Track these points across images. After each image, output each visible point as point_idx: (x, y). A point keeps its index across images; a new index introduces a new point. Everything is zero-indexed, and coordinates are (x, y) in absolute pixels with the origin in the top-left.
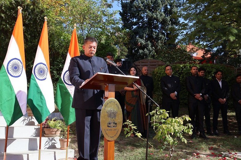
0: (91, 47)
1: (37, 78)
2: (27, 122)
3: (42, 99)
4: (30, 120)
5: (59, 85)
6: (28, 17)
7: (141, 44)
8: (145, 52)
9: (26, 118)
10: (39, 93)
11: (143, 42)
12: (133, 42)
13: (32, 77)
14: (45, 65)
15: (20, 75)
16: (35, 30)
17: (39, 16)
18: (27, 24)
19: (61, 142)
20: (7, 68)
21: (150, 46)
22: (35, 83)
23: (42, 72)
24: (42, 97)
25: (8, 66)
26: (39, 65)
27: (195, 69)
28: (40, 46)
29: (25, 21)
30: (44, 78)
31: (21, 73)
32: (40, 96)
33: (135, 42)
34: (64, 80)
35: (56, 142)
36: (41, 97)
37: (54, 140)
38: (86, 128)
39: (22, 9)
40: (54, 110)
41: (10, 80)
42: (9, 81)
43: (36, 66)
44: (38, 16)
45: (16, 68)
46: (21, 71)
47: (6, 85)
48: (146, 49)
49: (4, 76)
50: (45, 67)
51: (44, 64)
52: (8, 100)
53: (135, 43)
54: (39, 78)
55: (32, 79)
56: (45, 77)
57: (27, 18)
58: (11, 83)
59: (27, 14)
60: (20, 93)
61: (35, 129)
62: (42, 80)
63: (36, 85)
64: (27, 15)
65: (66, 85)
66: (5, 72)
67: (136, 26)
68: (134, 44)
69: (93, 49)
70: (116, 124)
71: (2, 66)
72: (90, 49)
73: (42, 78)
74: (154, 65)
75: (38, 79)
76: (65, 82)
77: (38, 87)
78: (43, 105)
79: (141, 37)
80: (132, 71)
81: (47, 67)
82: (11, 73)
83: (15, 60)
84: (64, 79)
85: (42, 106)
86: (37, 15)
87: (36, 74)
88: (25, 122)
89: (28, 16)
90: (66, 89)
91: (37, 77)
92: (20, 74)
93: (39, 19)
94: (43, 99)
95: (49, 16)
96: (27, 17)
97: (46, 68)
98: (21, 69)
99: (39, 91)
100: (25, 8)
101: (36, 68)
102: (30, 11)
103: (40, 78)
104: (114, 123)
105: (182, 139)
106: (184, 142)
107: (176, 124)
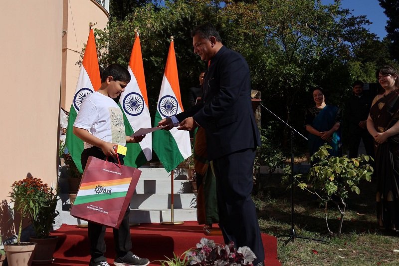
1: (163, 115)
3: (171, 142)
4: (180, 173)
9: (175, 171)
13: (156, 115)
14: (174, 98)
15: (140, 113)
26: (166, 98)
42: (127, 121)
45: (134, 104)
54: (166, 115)
55: (157, 117)
56: (174, 114)
58: (129, 123)
61: (182, 183)
73: (170, 116)
81: (176, 101)
82: (129, 111)
84: (159, 109)
85: (171, 149)
88: (174, 176)
92: (140, 111)
97: (175, 102)
98: (142, 106)
103: (168, 116)
105: (351, 187)
106: (355, 191)
107: (339, 165)
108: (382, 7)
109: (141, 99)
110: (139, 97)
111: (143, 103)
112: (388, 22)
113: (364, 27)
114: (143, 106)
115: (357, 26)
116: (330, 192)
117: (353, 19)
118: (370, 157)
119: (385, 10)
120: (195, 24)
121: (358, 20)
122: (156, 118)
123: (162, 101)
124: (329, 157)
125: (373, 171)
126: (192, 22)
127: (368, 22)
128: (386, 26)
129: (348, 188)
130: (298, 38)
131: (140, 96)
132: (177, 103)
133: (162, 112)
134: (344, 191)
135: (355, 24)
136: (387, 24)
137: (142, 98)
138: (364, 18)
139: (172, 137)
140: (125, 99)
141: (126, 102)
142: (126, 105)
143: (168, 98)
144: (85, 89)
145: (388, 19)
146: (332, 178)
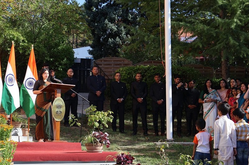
1: (7, 84)
5: (22, 89)
7: (112, 30)
8: (117, 41)
11: (115, 28)
12: (100, 27)
14: (13, 75)
19: (23, 131)
21: (124, 33)
23: (11, 80)
26: (9, 76)
27: (139, 76)
28: (10, 62)
33: (102, 27)
34: (26, 86)
35: (18, 131)
37: (17, 129)
40: (19, 106)
43: (7, 76)
48: (118, 37)
51: (12, 75)
53: (103, 29)
56: (13, 84)
62: (11, 86)
65: (27, 89)
67: (105, 4)
68: (102, 31)
70: (61, 112)
74: (118, 65)
75: (8, 85)
76: (26, 87)
79: (112, 21)
81: (14, 77)
84: (25, 84)
85: (11, 103)
87: (7, 81)
90: (27, 92)
101: (7, 78)
104: (60, 112)
106: (106, 126)
107: (101, 115)
134: (101, 126)
146: (98, 121)
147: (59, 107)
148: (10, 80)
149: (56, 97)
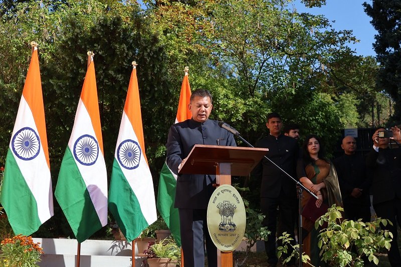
0: (200, 106)
1: (122, 165)
2: (119, 251)
3: (133, 201)
4: (124, 246)
5: (164, 176)
6: (127, 54)
9: (117, 244)
10: (127, 190)
13: (114, 164)
14: (137, 144)
15: (95, 162)
16: (143, 79)
17: (149, 51)
18: (127, 67)
20: (75, 151)
22: (120, 173)
24: (132, 196)
25: (75, 147)
26: (126, 143)
28: (127, 112)
29: (123, 63)
30: (134, 165)
31: (95, 158)
32: (129, 195)
36: (131, 198)
38: (195, 239)
39: (94, 54)
41: (79, 170)
42: (78, 172)
43: (120, 145)
44: (147, 50)
45: (87, 150)
46: (96, 155)
47: (74, 178)
49: (70, 164)
50: (136, 146)
51: (134, 142)
52: (78, 202)
54: (126, 165)
55: (115, 167)
56: (137, 164)
57: (126, 57)
58: (81, 175)
59: (126, 49)
60: (96, 191)
61: (131, 259)
62: (132, 168)
63: (122, 177)
64: (124, 50)
66: (70, 157)
69: (203, 108)
70: (234, 225)
71: (67, 148)
72: (199, 109)
73: (131, 166)
75: (125, 167)
77: (125, 181)
78: (134, 211)
80: (311, 144)
81: (139, 147)
82: (80, 159)
83: (86, 138)
85: (132, 212)
86: (145, 49)
87: (121, 158)
88: (115, 250)
89: (126, 51)
91: (124, 163)
92: (94, 160)
93: (148, 55)
94: (135, 200)
95: (171, 45)
96: (125, 55)
97: (137, 148)
98: (96, 152)
99: (127, 188)
100: (121, 37)
101: (121, 149)
102: (131, 41)
103: (128, 166)
104: (230, 224)
105: (368, 256)
106: (372, 261)
107: (354, 230)
108: (368, 14)
109: (95, 144)
110: (93, 141)
111: (98, 149)
112: (376, 37)
113: (348, 47)
114: (98, 153)
115: (339, 44)
116: (345, 261)
117: (333, 33)
118: (387, 221)
119: (371, 19)
120: (120, 35)
121: (341, 36)
122: (114, 169)
123: (122, 147)
124: (342, 220)
125: (392, 237)
126: (114, 31)
127: (354, 39)
128: (375, 43)
129: (365, 257)
130: (265, 61)
131: (95, 140)
132: (140, 150)
133: (122, 161)
134: (359, 261)
135: (337, 42)
136: (376, 40)
137: (96, 142)
138: (349, 33)
139: (134, 195)
140: (76, 143)
141: (77, 148)
142: (77, 151)
143: (129, 143)
144: (27, 128)
145: (377, 33)
146: (347, 246)
147: (228, 211)
148: (130, 155)
149: (218, 185)
